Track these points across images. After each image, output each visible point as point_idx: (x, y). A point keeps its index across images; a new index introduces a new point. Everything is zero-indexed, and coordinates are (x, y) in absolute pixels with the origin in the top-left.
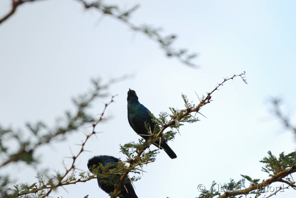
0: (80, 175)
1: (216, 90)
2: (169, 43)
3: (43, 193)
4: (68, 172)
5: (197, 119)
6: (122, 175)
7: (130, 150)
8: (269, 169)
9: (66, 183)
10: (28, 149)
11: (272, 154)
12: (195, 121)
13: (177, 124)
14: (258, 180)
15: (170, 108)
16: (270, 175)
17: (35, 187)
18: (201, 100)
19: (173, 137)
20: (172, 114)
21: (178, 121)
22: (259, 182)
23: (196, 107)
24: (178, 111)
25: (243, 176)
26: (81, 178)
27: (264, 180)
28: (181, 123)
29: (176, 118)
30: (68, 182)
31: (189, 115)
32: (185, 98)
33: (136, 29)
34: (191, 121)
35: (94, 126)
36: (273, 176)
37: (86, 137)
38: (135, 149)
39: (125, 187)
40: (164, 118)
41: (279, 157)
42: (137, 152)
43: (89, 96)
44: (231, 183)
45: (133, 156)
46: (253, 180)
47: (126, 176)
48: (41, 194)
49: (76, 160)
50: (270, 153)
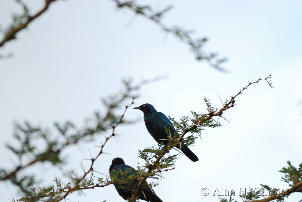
0: (98, 180)
1: (241, 94)
2: (200, 46)
4: (86, 174)
5: (219, 124)
6: (141, 181)
7: (149, 155)
8: (288, 179)
9: (84, 187)
10: (55, 149)
11: (292, 164)
12: (215, 126)
13: (198, 129)
15: (192, 112)
16: (290, 185)
17: (52, 191)
18: (224, 104)
19: (194, 142)
20: (194, 118)
21: (199, 126)
23: (218, 112)
24: (200, 115)
25: (262, 185)
26: (99, 183)
28: (202, 127)
29: (198, 122)
30: (86, 187)
31: (212, 120)
32: (207, 102)
33: (167, 30)
34: (213, 126)
35: (114, 128)
36: (293, 186)
37: (105, 139)
38: (154, 154)
39: (143, 193)
40: (186, 122)
41: (299, 167)
42: (156, 157)
43: (120, 97)
44: (250, 192)
45: (152, 161)
47: (144, 182)
49: (95, 162)
50: (289, 163)
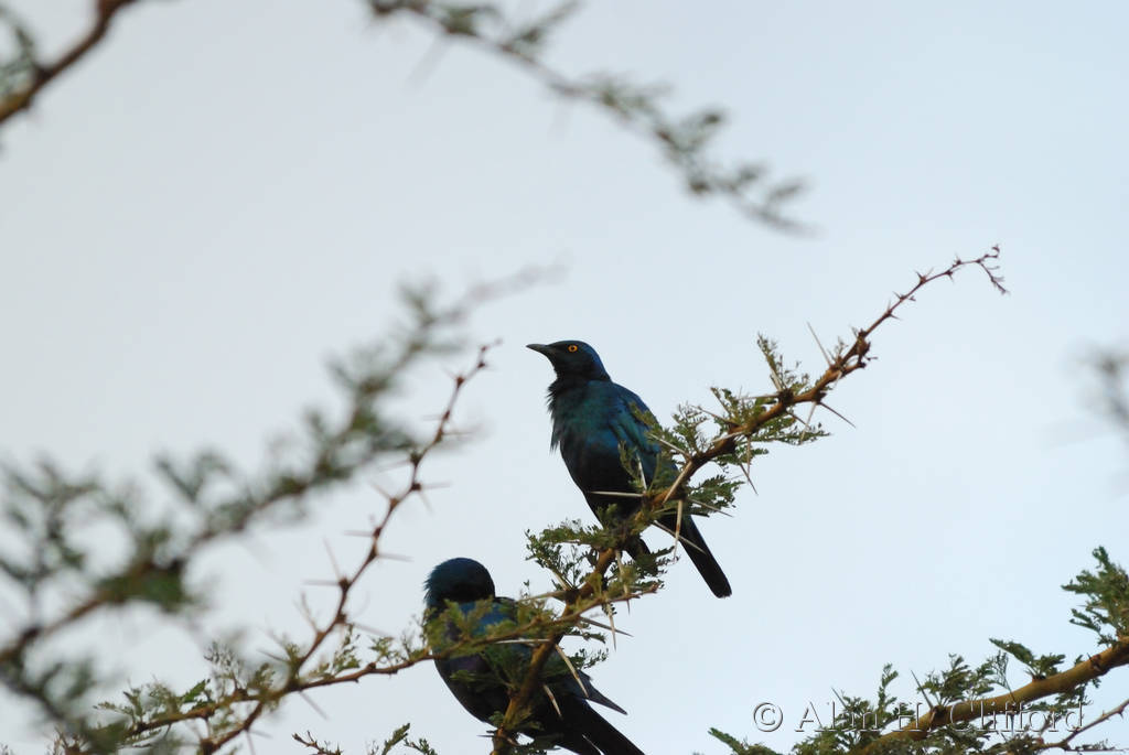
0: (373, 648)
1: (889, 319)
2: (696, 144)
3: (231, 719)
4: (320, 637)
5: (817, 430)
6: (538, 647)
8: (1099, 615)
9: (322, 678)
10: (164, 554)
11: (1112, 559)
12: (809, 436)
13: (742, 450)
14: (1058, 659)
15: (713, 390)
16: (1104, 640)
17: (203, 697)
18: (830, 357)
19: (730, 498)
20: (722, 412)
21: (745, 440)
22: (1061, 668)
23: (813, 385)
24: (746, 401)
25: (999, 643)
26: (378, 660)
27: (1081, 656)
28: (756, 445)
29: (736, 426)
30: (328, 675)
31: (789, 416)
32: (769, 351)
33: (567, 91)
34: (796, 437)
35: (416, 460)
36: (1114, 642)
37: (385, 505)
38: (586, 548)
39: (550, 693)
40: (694, 428)
42: (591, 559)
43: (393, 352)
44: (954, 671)
45: (578, 572)
46: (1038, 658)
47: (552, 647)
48: (225, 725)
49: (353, 592)
50: (1102, 555)
